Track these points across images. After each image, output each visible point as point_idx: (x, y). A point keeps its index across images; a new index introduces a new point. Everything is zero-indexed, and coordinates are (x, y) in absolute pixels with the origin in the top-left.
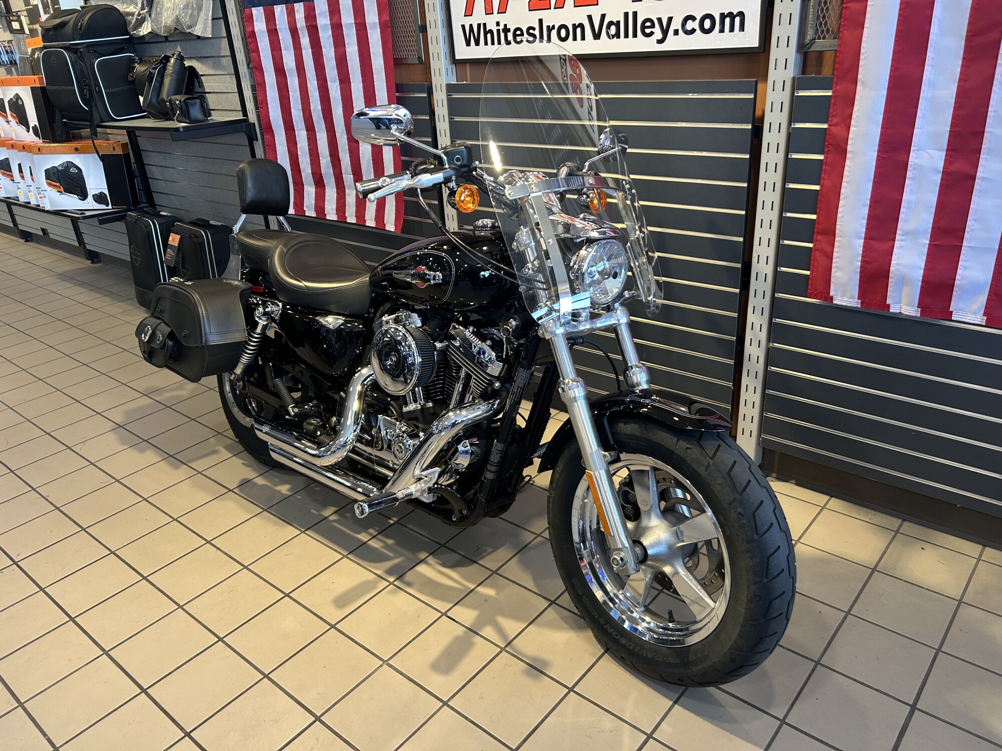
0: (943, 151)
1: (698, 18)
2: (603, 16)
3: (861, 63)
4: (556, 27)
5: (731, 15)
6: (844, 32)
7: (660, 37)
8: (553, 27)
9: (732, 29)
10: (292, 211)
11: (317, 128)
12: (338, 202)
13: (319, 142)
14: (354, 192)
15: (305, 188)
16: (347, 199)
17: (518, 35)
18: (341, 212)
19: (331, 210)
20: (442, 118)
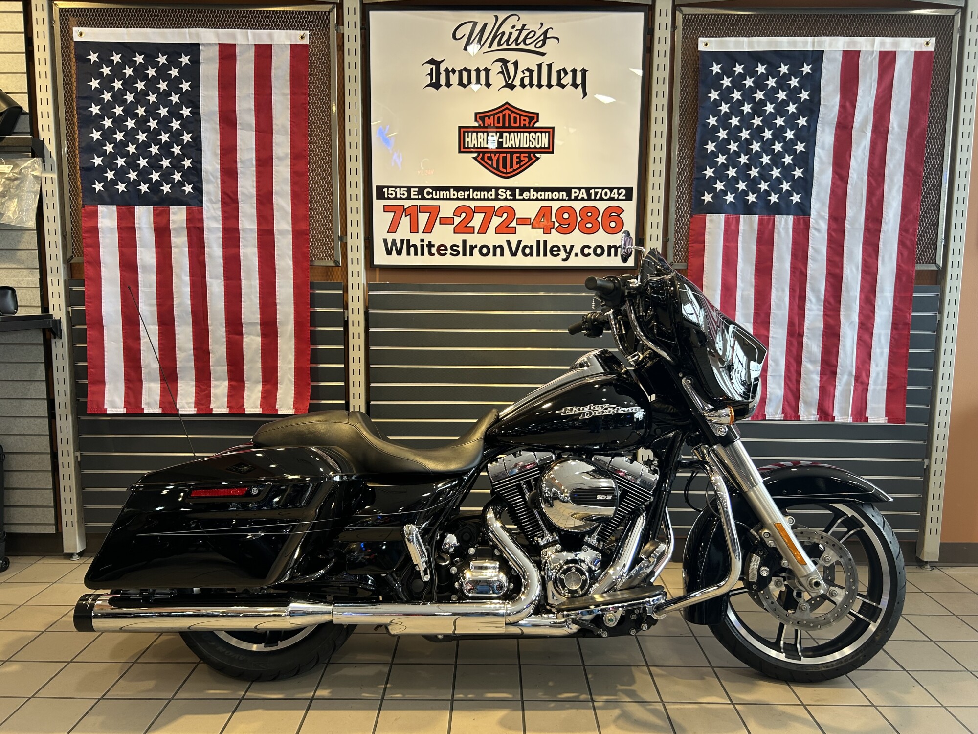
0: (749, 323)
1: (593, 247)
2: (519, 242)
3: (704, 276)
4: (478, 247)
5: (615, 246)
6: (692, 259)
7: (565, 257)
8: (476, 246)
9: (616, 255)
10: (122, 410)
11: (178, 322)
12: (197, 395)
13: (179, 336)
14: (226, 383)
15: (145, 385)
16: (214, 391)
17: (442, 250)
18: (202, 405)
19: (186, 404)
20: (356, 311)
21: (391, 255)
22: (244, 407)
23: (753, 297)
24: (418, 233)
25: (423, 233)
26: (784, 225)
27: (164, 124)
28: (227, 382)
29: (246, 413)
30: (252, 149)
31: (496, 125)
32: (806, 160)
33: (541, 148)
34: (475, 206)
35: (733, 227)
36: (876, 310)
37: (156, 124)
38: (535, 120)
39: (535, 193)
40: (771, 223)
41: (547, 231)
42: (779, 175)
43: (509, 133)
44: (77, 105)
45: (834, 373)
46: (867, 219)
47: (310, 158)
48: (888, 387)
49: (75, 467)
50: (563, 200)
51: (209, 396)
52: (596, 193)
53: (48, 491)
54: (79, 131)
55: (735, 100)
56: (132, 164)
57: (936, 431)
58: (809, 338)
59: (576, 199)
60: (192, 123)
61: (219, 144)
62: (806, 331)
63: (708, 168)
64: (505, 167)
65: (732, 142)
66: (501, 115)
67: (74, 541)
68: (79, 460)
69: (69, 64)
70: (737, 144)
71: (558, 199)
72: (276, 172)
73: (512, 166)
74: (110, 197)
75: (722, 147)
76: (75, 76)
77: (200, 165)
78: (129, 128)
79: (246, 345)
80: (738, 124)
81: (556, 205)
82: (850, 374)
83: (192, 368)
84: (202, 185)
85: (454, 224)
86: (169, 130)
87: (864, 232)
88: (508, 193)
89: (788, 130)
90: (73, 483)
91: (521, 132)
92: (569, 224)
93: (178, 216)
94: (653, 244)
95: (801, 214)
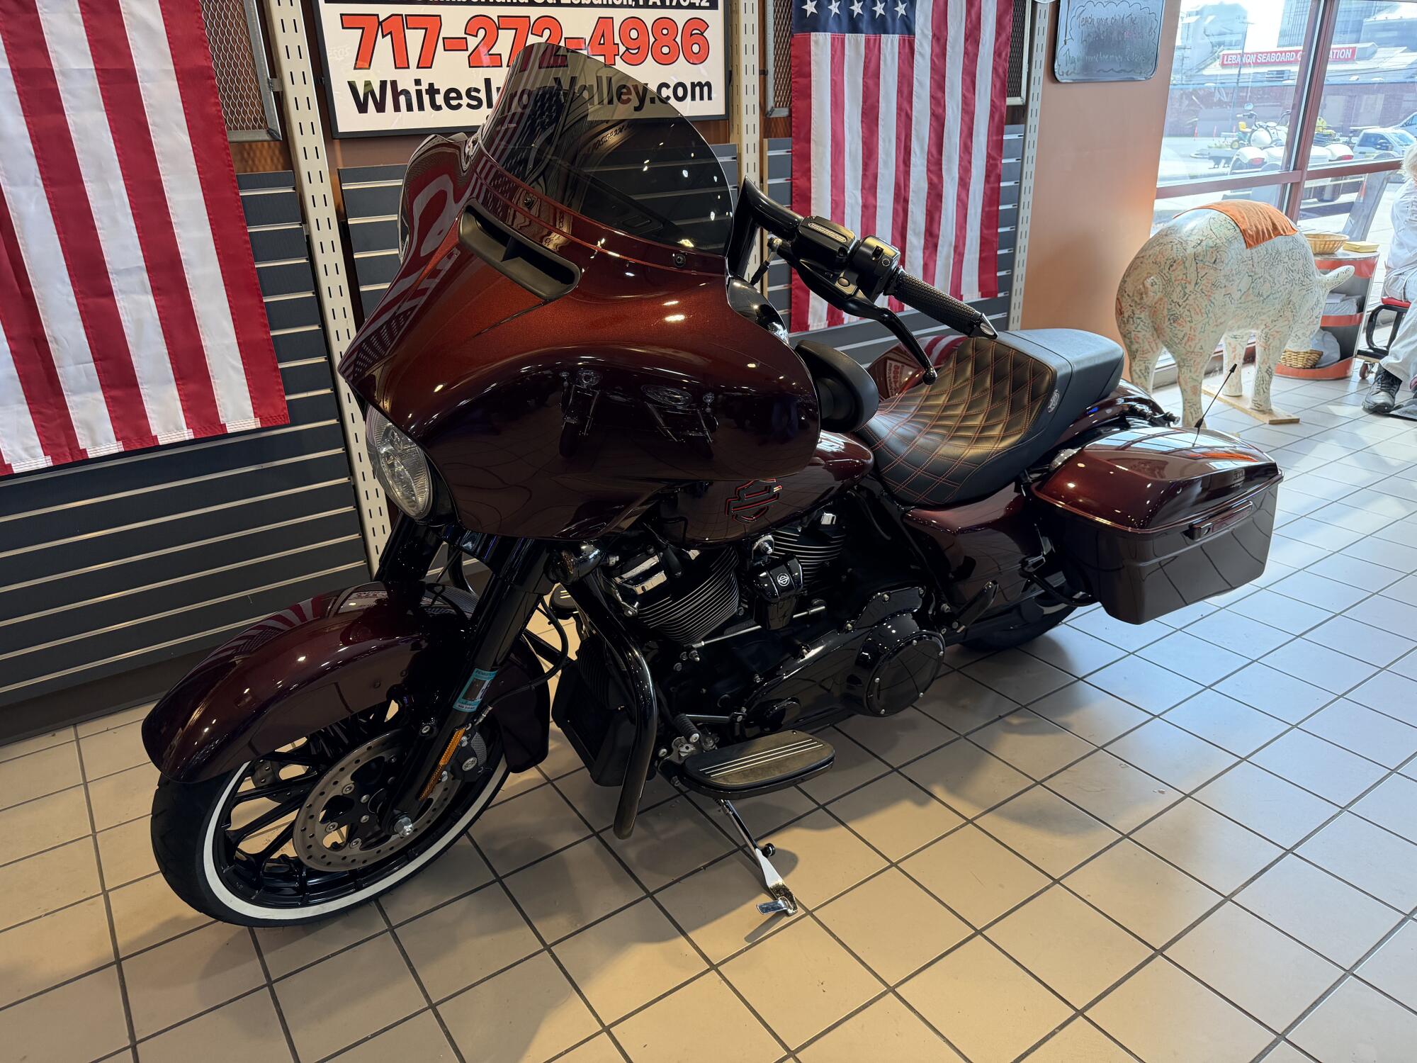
0: (859, 190)
1: (672, 86)
5: (700, 84)
6: (796, 101)
7: (637, 104)
9: (702, 98)
12: (42, 429)
14: (100, 395)
16: (74, 414)
17: (452, 97)
18: (60, 446)
19: (24, 452)
20: (324, 224)
21: (366, 112)
22: (154, 433)
24: (408, 68)
25: (418, 67)
26: (890, 48)
28: (101, 392)
29: (161, 442)
34: (498, 17)
36: (973, 160)
40: (877, 45)
41: (610, 63)
45: (936, 246)
46: (966, 40)
48: (980, 255)
50: (628, 7)
51: (67, 427)
57: (1014, 300)
58: (914, 204)
59: (646, 6)
62: (911, 194)
71: (621, 6)
79: (126, 313)
81: (619, 15)
82: (951, 245)
83: (12, 378)
85: (467, 50)
92: (639, 48)
94: (749, 80)
95: (906, 32)
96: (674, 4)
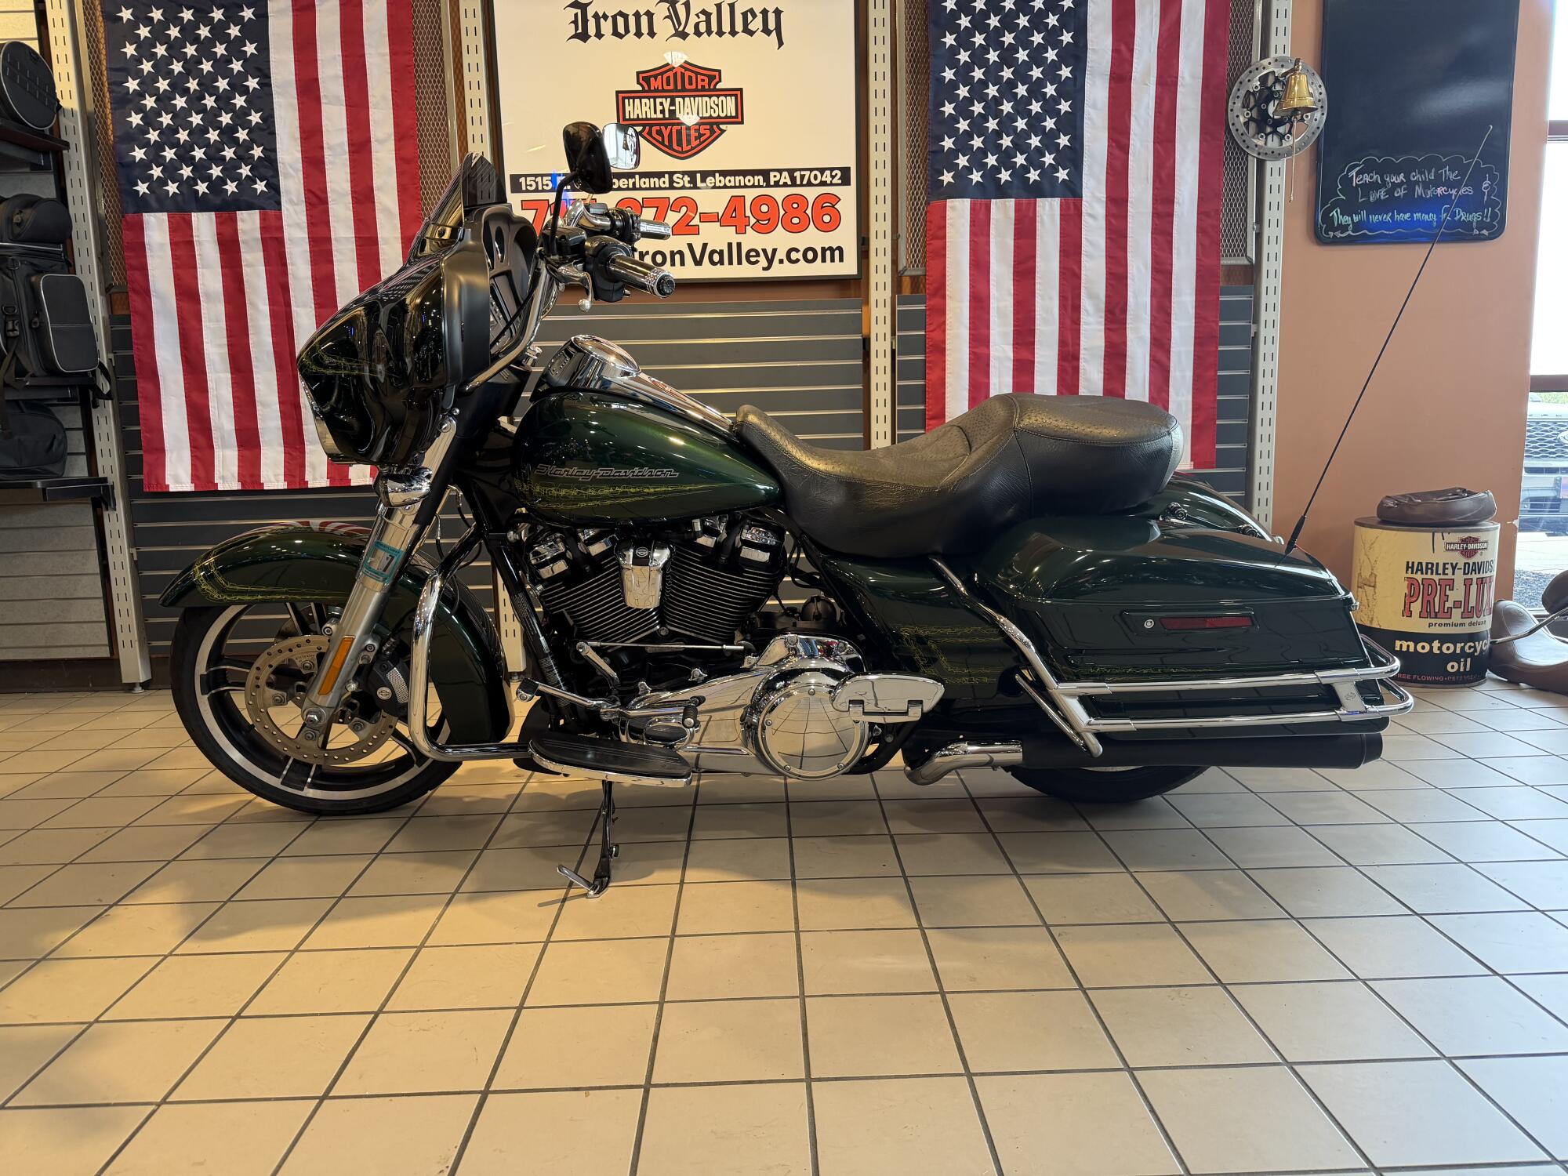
0: (1009, 344)
1: (802, 250)
2: (705, 246)
3: (947, 283)
4: (651, 254)
5: (830, 248)
6: (931, 261)
7: (766, 264)
8: (647, 253)
9: (833, 260)
10: (188, 486)
11: (257, 367)
12: (287, 464)
13: (260, 386)
15: (218, 453)
16: (308, 460)
18: (295, 477)
19: (273, 476)
23: (1012, 309)
26: (1048, 211)
27: (224, 102)
29: (352, 484)
30: (342, 129)
31: (666, 87)
32: (1073, 124)
33: (726, 117)
34: (643, 198)
35: (982, 216)
36: (1173, 321)
37: (215, 101)
38: (717, 80)
39: (722, 178)
40: (1032, 206)
41: (741, 231)
42: (1039, 145)
43: (683, 97)
44: (108, 79)
46: (1155, 199)
47: (420, 141)
48: (1193, 421)
49: (131, 568)
50: (759, 186)
51: (302, 466)
52: (802, 177)
53: (97, 601)
54: (112, 114)
55: (977, 45)
56: (185, 156)
57: (1258, 478)
58: (1086, 361)
59: (777, 184)
60: (259, 97)
61: (298, 125)
62: (1082, 351)
63: (946, 136)
64: (680, 143)
65: (976, 102)
66: (671, 74)
67: (134, 666)
68: (135, 559)
69: (95, 25)
70: (983, 104)
71: (753, 186)
72: (376, 160)
73: (689, 142)
74: (158, 201)
75: (963, 109)
76: (103, 41)
77: (274, 153)
78: (178, 108)
80: (983, 77)
81: (750, 195)
83: (279, 429)
84: (279, 180)
86: (230, 108)
87: (1153, 216)
88: (687, 179)
89: (1048, 84)
90: (129, 589)
91: (698, 96)
92: (769, 220)
93: (249, 223)
94: (881, 245)
95: (1071, 195)
96: (805, 182)
